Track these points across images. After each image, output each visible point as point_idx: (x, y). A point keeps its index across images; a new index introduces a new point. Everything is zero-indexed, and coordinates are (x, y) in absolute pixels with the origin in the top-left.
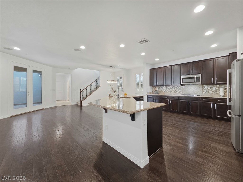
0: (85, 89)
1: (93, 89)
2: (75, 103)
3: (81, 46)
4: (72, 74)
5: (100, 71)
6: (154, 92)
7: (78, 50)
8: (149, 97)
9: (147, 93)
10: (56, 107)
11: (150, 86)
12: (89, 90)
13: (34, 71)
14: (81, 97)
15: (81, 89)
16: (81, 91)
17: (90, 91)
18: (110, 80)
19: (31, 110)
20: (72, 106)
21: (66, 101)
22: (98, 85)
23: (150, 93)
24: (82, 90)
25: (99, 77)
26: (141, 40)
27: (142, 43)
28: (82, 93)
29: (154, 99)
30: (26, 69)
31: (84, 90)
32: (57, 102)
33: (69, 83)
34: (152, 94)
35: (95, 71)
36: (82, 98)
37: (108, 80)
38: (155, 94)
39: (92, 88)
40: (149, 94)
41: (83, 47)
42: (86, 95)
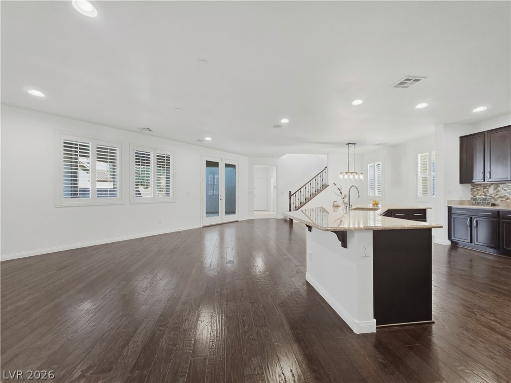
0: (298, 191)
1: (312, 191)
2: (282, 217)
3: (281, 120)
4: (277, 165)
5: (328, 155)
6: (475, 199)
7: (278, 126)
8: (453, 211)
9: (449, 202)
10: (253, 220)
11: (462, 182)
12: (305, 193)
13: (227, 165)
14: (290, 206)
15: (290, 192)
16: (291, 195)
17: (307, 195)
18: (346, 173)
19: (224, 222)
20: (277, 220)
21: (270, 211)
22: (324, 184)
23: (462, 202)
24: (292, 193)
25: (326, 167)
26: (400, 82)
27: (406, 85)
28: (292, 198)
29: (471, 218)
30: (218, 163)
31: (295, 193)
32: (256, 213)
33: (273, 181)
34: (470, 204)
35: (319, 155)
36: (292, 207)
37: (341, 173)
38: (478, 204)
39: (311, 189)
40: (454, 206)
41: (285, 121)
42: (300, 203)
